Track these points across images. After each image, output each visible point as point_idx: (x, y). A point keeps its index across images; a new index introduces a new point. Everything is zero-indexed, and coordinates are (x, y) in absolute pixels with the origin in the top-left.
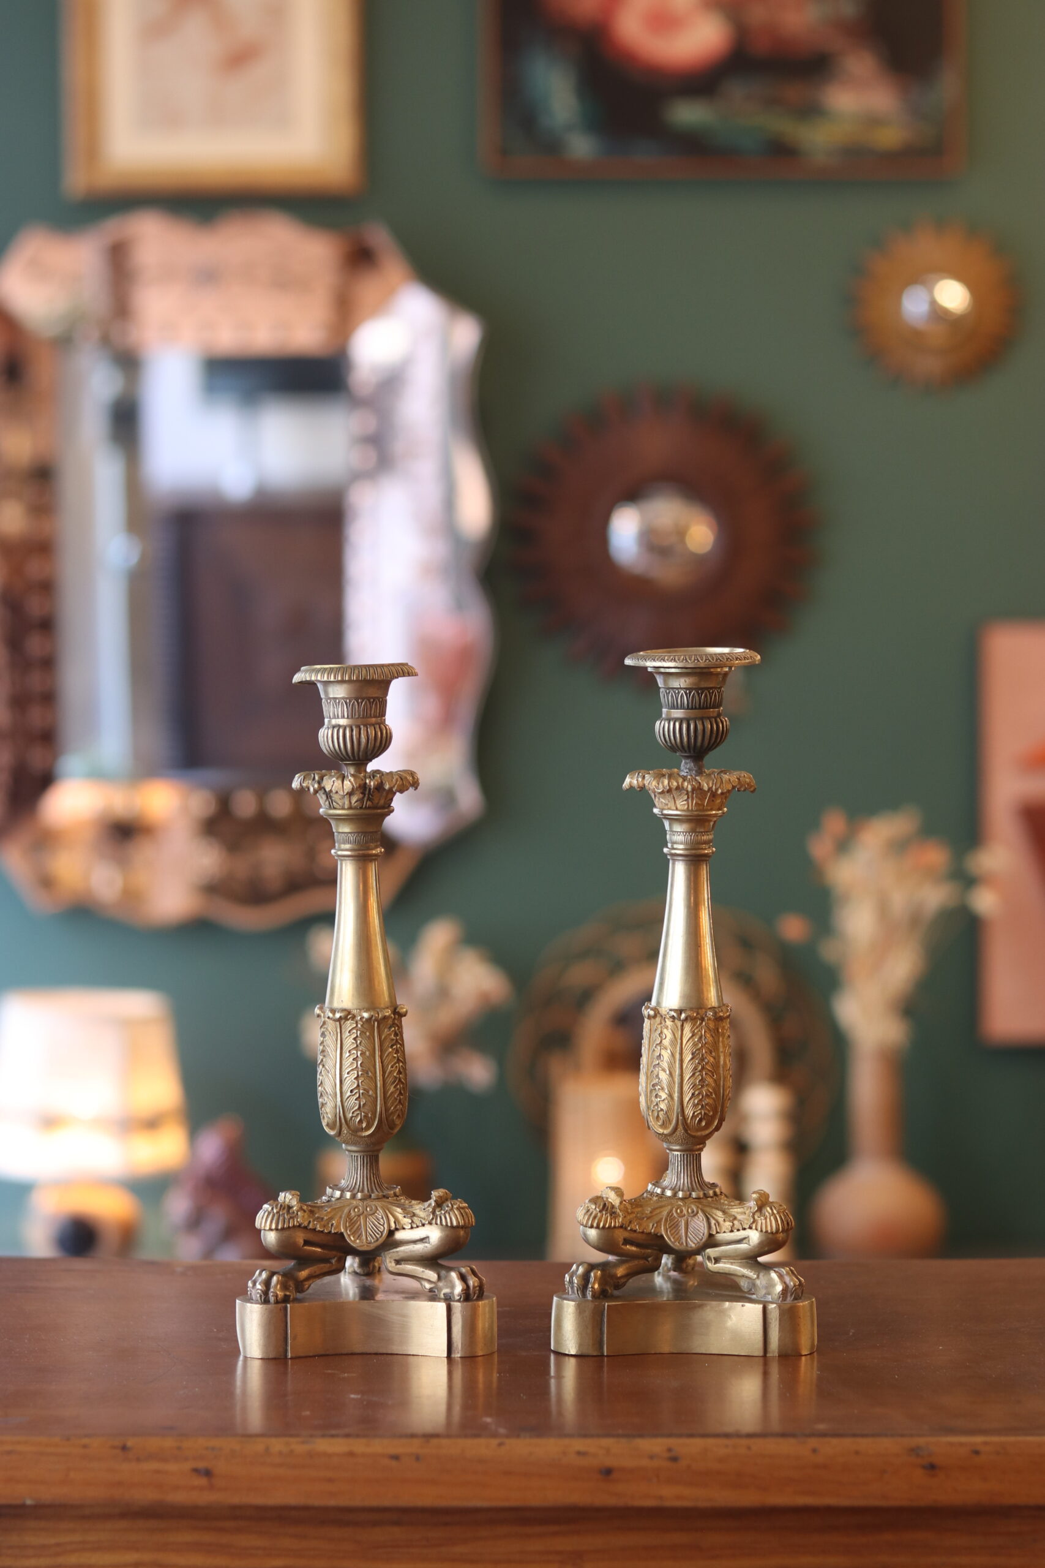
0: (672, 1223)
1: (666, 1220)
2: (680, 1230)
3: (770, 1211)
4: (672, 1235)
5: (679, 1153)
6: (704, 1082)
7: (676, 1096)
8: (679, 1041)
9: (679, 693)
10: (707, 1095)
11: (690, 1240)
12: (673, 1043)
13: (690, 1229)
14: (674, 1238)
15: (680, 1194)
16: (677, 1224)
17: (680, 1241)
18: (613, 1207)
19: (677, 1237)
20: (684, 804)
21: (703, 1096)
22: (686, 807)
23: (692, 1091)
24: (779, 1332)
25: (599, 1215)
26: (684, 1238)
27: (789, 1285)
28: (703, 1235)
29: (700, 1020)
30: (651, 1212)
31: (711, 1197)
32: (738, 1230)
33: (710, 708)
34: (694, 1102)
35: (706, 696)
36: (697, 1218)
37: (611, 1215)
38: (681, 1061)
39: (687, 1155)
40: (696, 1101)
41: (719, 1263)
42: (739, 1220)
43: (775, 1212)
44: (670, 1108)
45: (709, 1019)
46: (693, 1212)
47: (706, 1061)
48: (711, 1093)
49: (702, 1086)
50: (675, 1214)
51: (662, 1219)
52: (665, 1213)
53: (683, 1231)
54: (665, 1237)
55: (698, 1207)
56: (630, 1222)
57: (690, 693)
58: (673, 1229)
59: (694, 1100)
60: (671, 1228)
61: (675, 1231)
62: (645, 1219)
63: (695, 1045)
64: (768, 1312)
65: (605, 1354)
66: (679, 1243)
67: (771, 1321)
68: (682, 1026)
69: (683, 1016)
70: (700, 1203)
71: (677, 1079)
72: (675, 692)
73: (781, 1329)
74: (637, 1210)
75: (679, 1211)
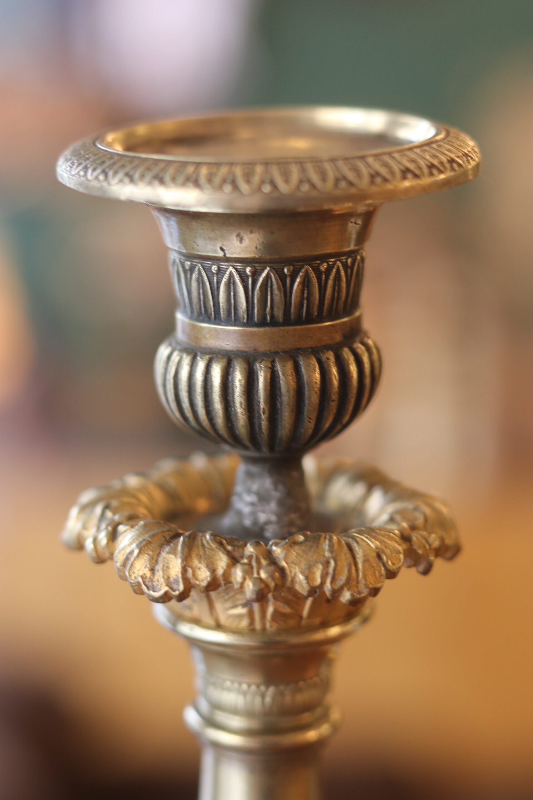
9: (220, 272)
20: (240, 616)
22: (245, 623)
33: (321, 318)
35: (306, 283)
57: (255, 274)
72: (208, 270)
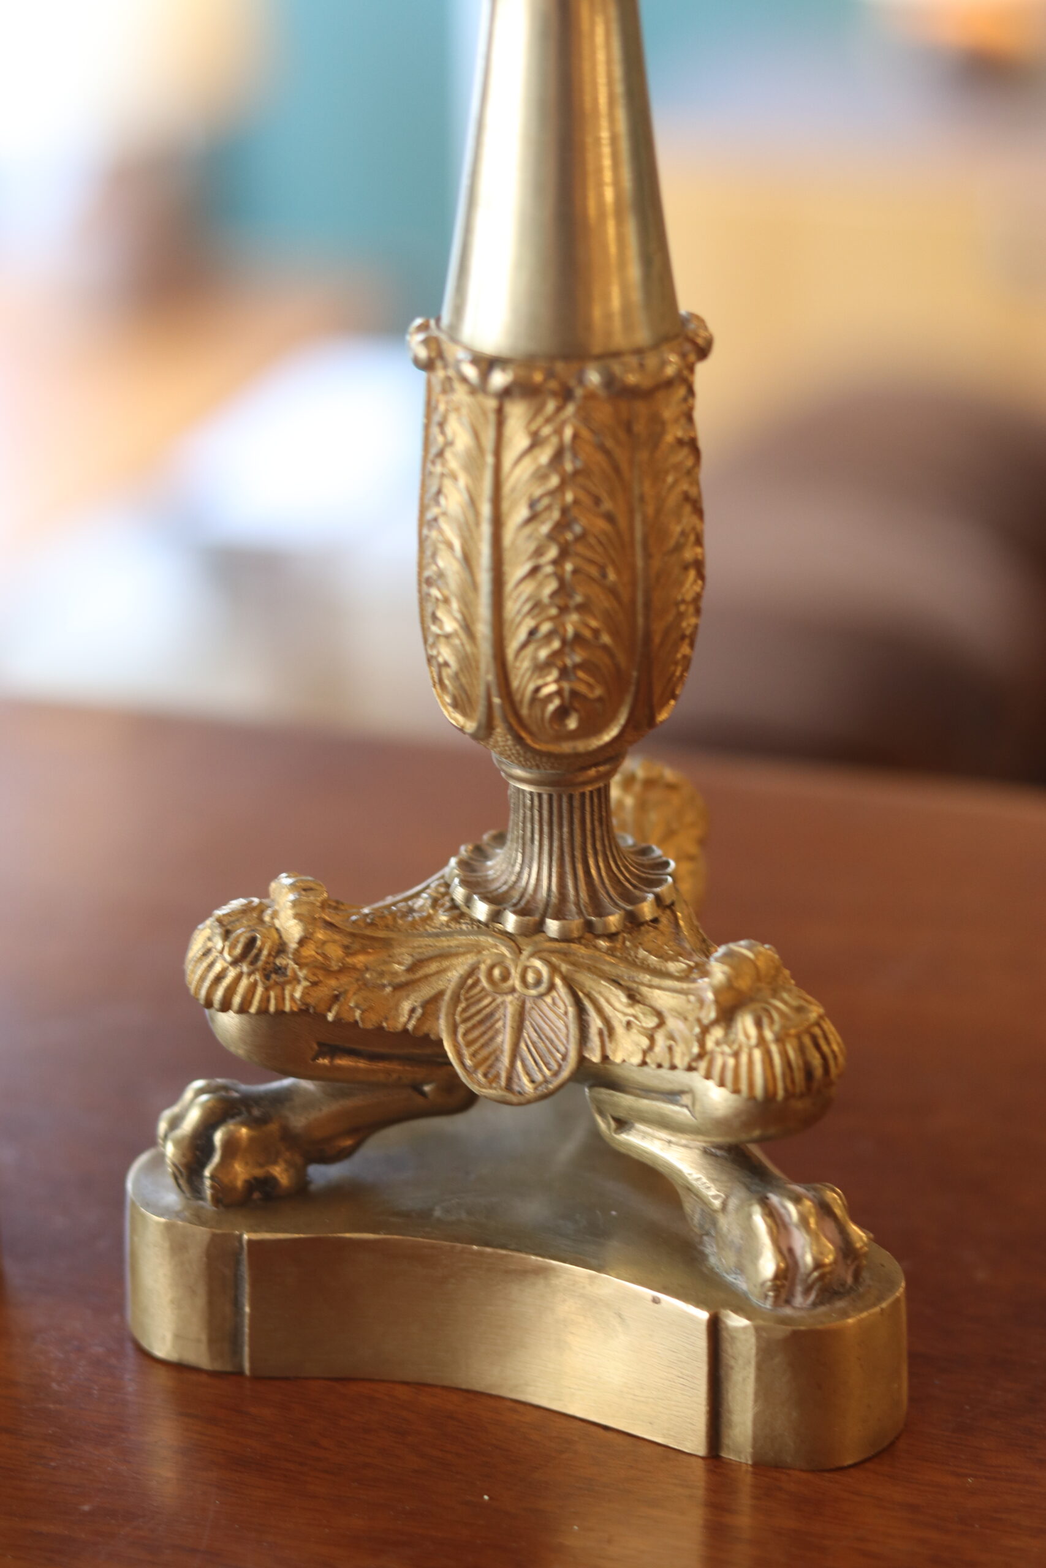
0: (473, 1010)
1: (456, 999)
2: (497, 1032)
3: (753, 1031)
4: (469, 1044)
5: (527, 788)
6: (570, 596)
7: (483, 629)
8: (490, 459)
10: (578, 637)
11: (524, 1066)
12: (472, 464)
13: (529, 1032)
14: (473, 1055)
15: (511, 922)
16: (491, 1015)
17: (491, 1066)
18: (281, 948)
19: (484, 1053)
21: (564, 642)
23: (529, 623)
24: (756, 1401)
25: (232, 973)
26: (506, 1060)
27: (801, 1263)
28: (564, 1058)
29: (554, 394)
30: (411, 969)
31: (611, 937)
32: (660, 1066)
34: (534, 658)
36: (548, 1000)
37: (267, 977)
38: (498, 522)
39: (550, 797)
40: (543, 654)
41: (628, 1134)
42: (671, 1037)
43: (769, 1035)
44: (467, 663)
45: (591, 396)
46: (538, 982)
47: (578, 529)
48: (596, 632)
49: (564, 610)
50: (484, 983)
51: (441, 994)
52: (454, 975)
53: (505, 1039)
54: (448, 1046)
55: (554, 969)
56: (336, 998)
58: (474, 1027)
59: (537, 649)
60: (469, 1024)
61: (484, 1033)
62: (389, 989)
63: (540, 476)
64: (724, 1334)
65: (247, 1372)
66: (485, 1075)
67: (732, 1362)
68: (500, 412)
69: (499, 379)
70: (565, 955)
71: (484, 579)
73: (764, 1391)
74: (360, 960)
75: (497, 972)
